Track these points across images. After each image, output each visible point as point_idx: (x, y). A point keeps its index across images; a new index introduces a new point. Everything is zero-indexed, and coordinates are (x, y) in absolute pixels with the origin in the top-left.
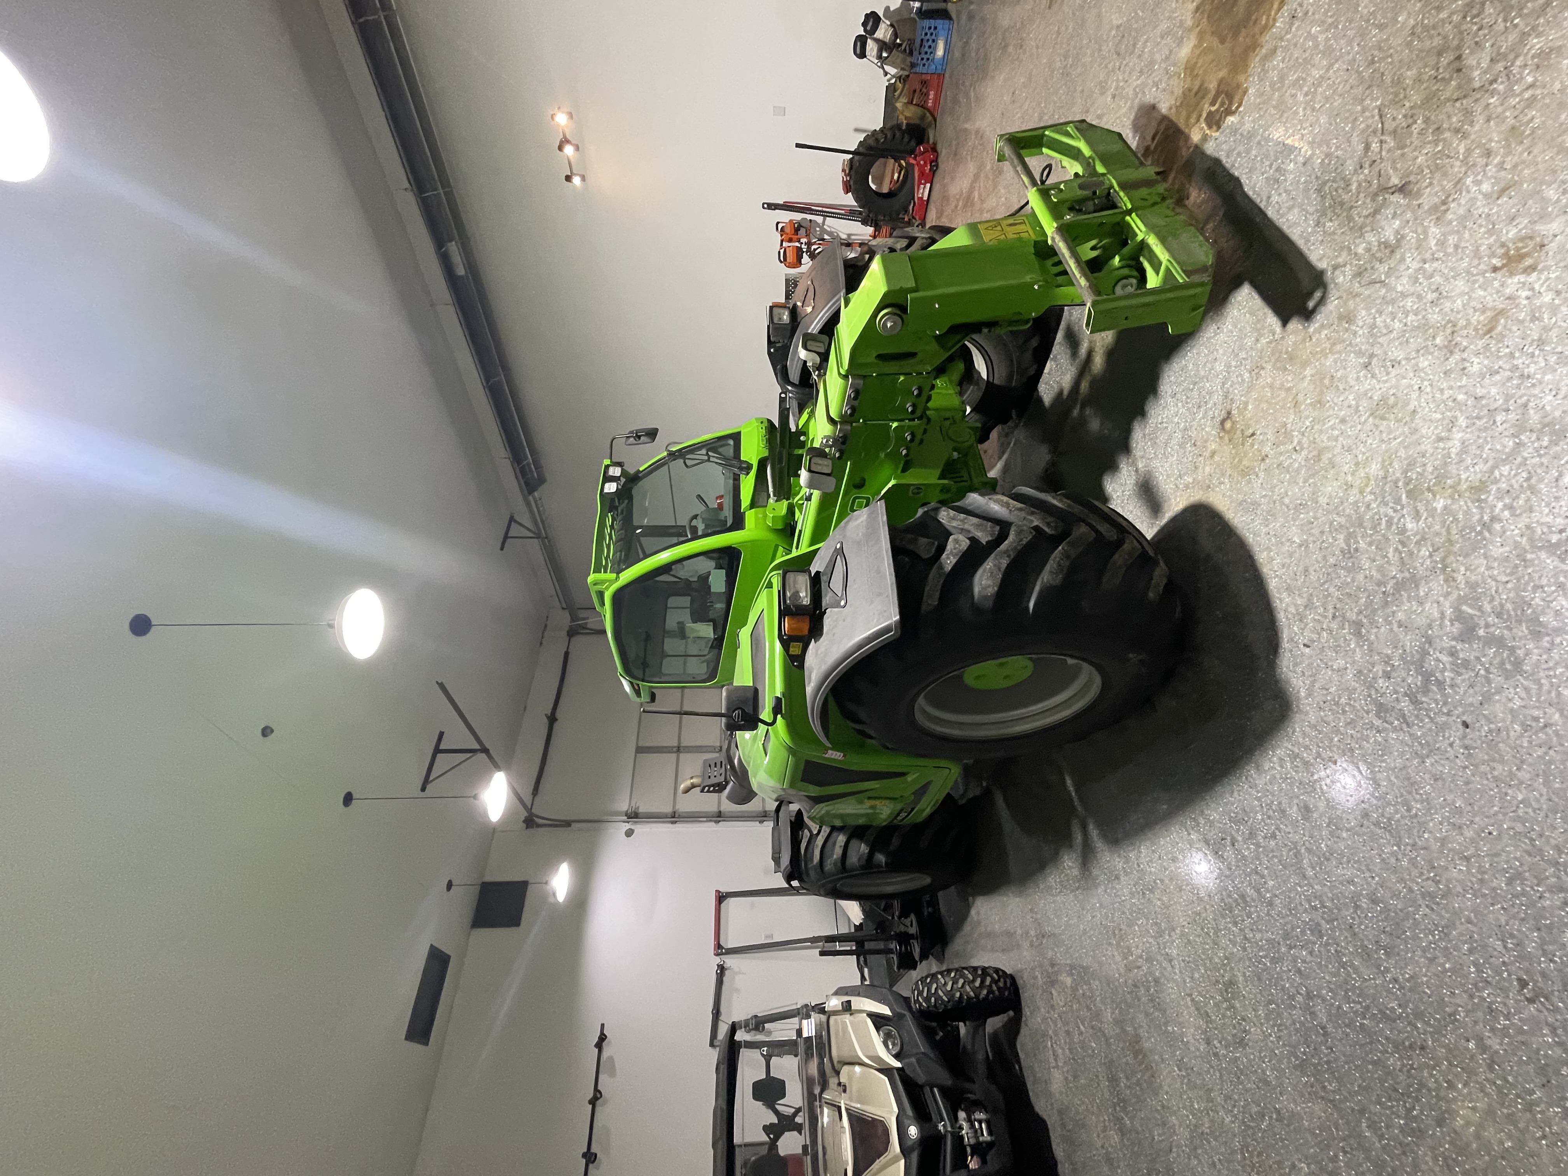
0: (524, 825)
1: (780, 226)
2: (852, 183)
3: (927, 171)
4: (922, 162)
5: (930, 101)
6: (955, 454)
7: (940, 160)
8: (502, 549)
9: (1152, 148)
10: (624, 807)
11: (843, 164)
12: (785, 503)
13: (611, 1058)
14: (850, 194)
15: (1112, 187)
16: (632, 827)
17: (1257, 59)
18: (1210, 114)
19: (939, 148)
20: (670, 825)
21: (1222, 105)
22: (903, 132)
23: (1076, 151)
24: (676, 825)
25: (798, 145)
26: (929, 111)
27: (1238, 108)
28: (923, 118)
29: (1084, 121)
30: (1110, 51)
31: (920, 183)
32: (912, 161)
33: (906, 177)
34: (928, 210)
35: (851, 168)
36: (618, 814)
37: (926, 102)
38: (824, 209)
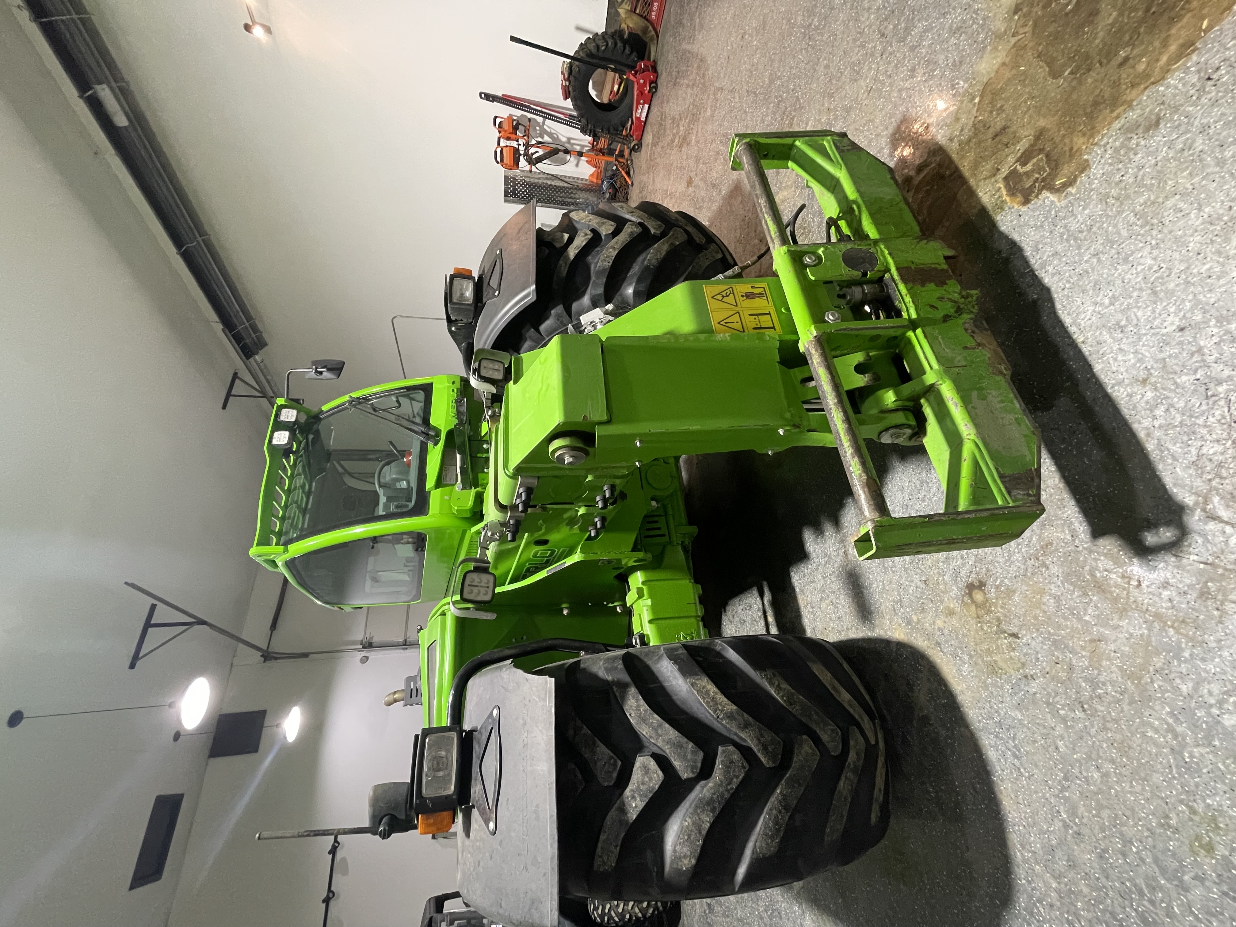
0: (263, 659)
1: (498, 121)
2: (571, 89)
3: (646, 92)
4: (642, 81)
5: (654, 13)
6: (654, 503)
7: (659, 82)
8: (224, 407)
9: (916, 182)
10: (360, 636)
11: (563, 66)
12: (473, 491)
13: (344, 860)
14: (569, 100)
15: (888, 270)
16: (367, 655)
17: (1117, 125)
18: (1013, 173)
19: (659, 68)
20: (402, 651)
21: (1038, 169)
22: (625, 42)
23: (834, 183)
24: (408, 651)
25: (513, 39)
26: (652, 24)
27: (1065, 186)
28: (645, 31)
29: (844, 135)
30: (870, 26)
31: (638, 103)
32: (632, 78)
33: (626, 89)
34: (645, 132)
35: (570, 73)
36: (354, 643)
37: (650, 13)
38: (544, 110)
